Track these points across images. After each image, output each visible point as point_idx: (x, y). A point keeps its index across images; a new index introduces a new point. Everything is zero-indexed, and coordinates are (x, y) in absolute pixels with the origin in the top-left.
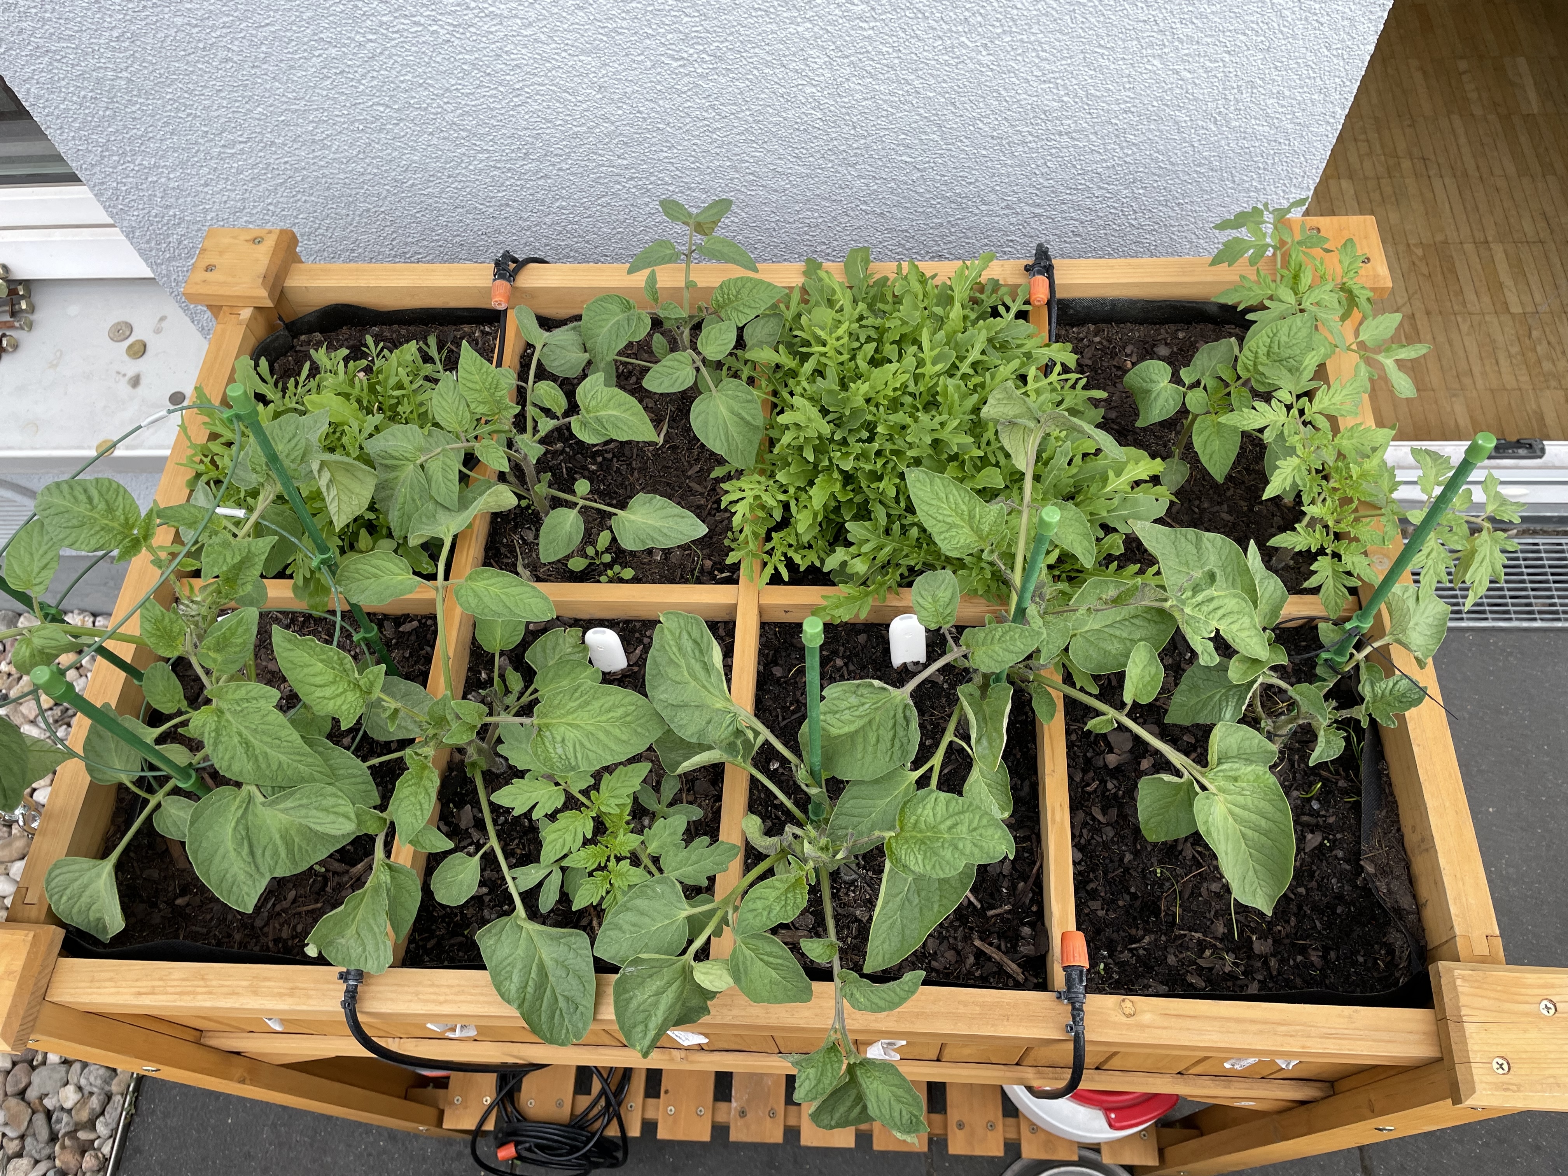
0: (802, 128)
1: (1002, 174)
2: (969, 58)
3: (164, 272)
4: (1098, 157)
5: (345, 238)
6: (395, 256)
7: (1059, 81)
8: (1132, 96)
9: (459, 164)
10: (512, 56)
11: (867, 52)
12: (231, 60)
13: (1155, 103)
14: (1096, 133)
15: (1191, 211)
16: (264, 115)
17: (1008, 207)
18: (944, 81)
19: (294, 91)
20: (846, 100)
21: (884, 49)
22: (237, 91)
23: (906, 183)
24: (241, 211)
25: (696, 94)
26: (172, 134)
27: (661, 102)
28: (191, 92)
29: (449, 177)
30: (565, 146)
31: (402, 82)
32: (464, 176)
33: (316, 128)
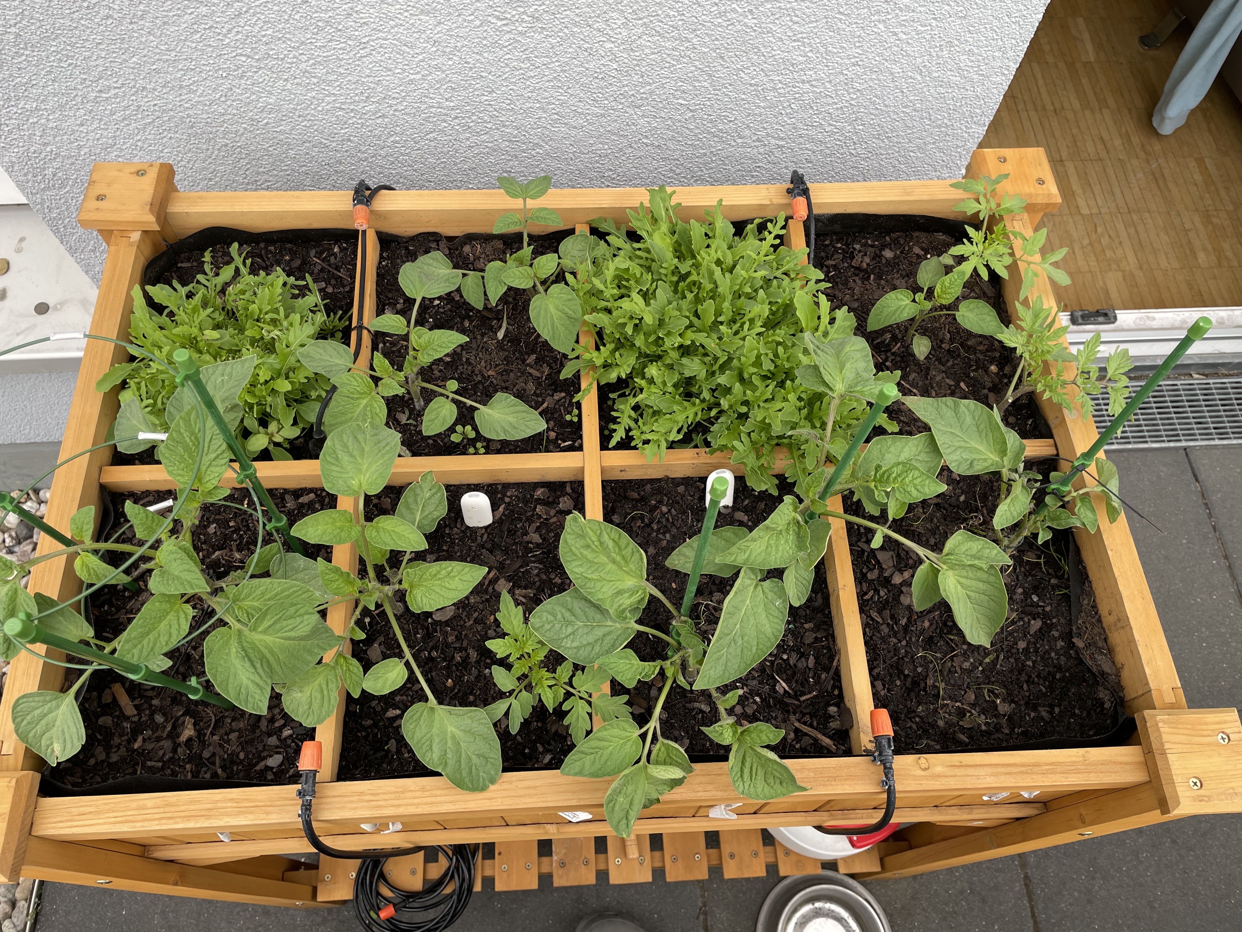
0: (600, 77)
1: (756, 114)
2: (739, 22)
3: (39, 200)
4: (830, 100)
5: (205, 168)
6: (248, 184)
7: (805, 40)
8: (861, 52)
9: (309, 106)
10: (361, 15)
11: (658, 15)
12: (111, 17)
13: (877, 58)
14: (830, 82)
15: (897, 143)
16: (138, 64)
17: (758, 140)
18: (717, 39)
19: (166, 44)
20: (637, 54)
21: (672, 13)
22: (115, 44)
23: (680, 121)
24: (112, 146)
25: (515, 48)
26: (53, 81)
27: (486, 55)
28: (72, 45)
29: (299, 116)
30: (402, 91)
31: (264, 36)
32: (313, 115)
33: (184, 75)
